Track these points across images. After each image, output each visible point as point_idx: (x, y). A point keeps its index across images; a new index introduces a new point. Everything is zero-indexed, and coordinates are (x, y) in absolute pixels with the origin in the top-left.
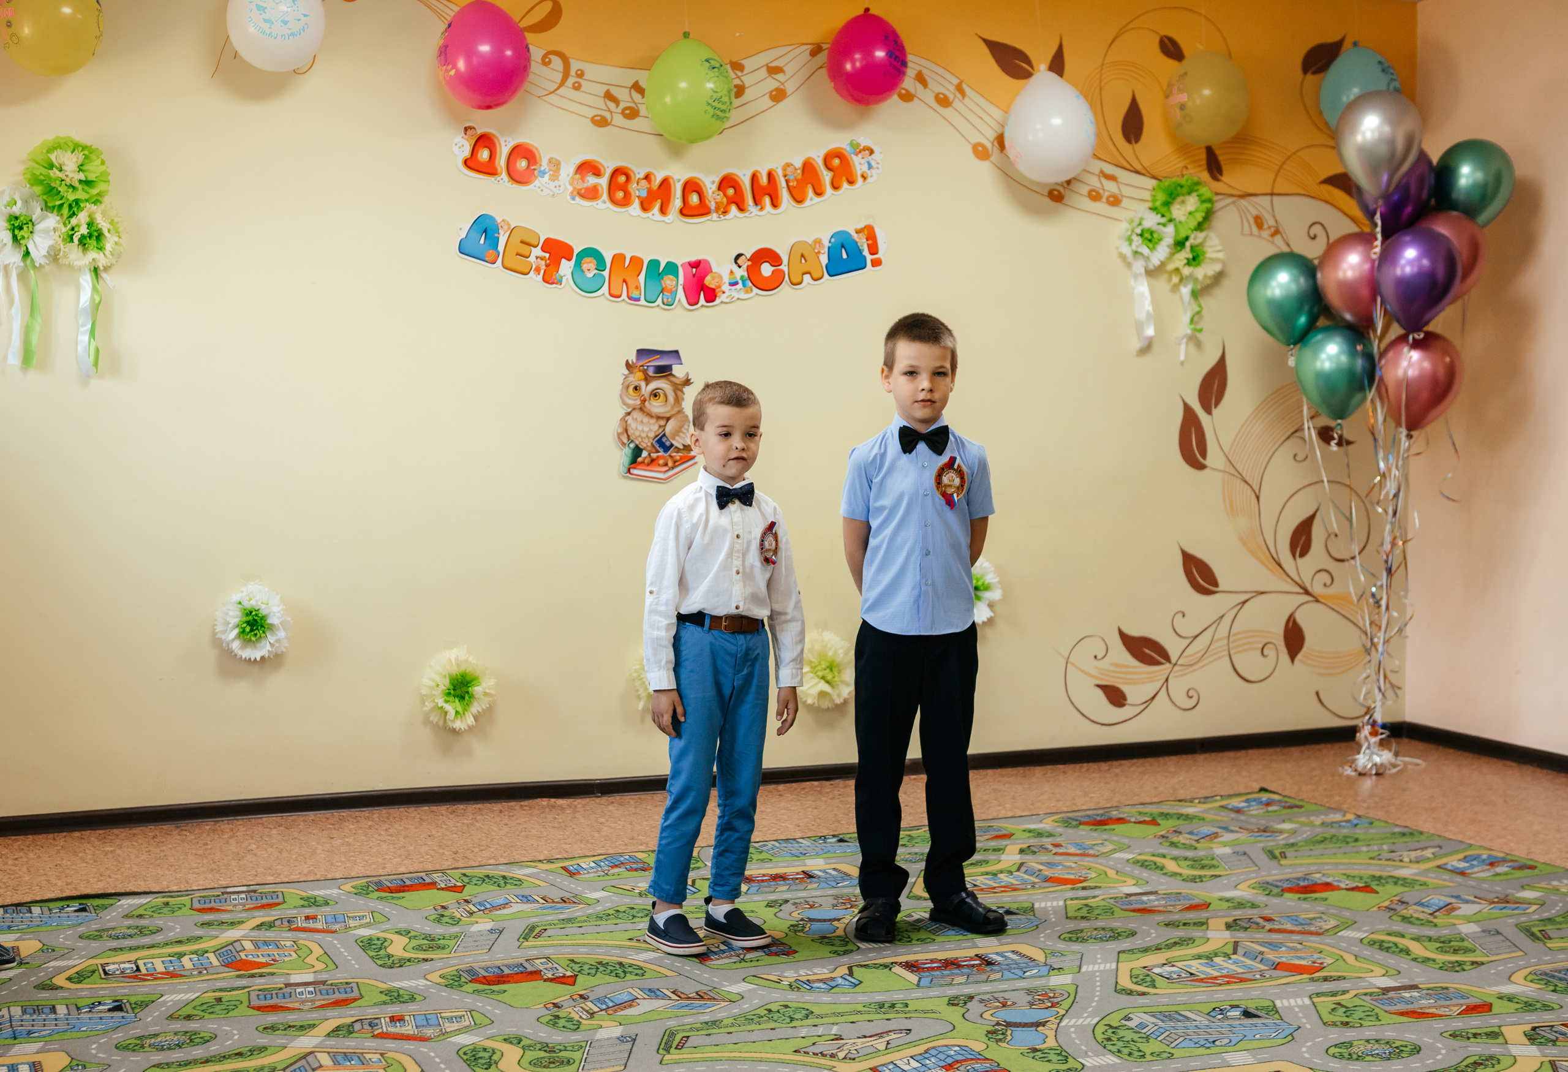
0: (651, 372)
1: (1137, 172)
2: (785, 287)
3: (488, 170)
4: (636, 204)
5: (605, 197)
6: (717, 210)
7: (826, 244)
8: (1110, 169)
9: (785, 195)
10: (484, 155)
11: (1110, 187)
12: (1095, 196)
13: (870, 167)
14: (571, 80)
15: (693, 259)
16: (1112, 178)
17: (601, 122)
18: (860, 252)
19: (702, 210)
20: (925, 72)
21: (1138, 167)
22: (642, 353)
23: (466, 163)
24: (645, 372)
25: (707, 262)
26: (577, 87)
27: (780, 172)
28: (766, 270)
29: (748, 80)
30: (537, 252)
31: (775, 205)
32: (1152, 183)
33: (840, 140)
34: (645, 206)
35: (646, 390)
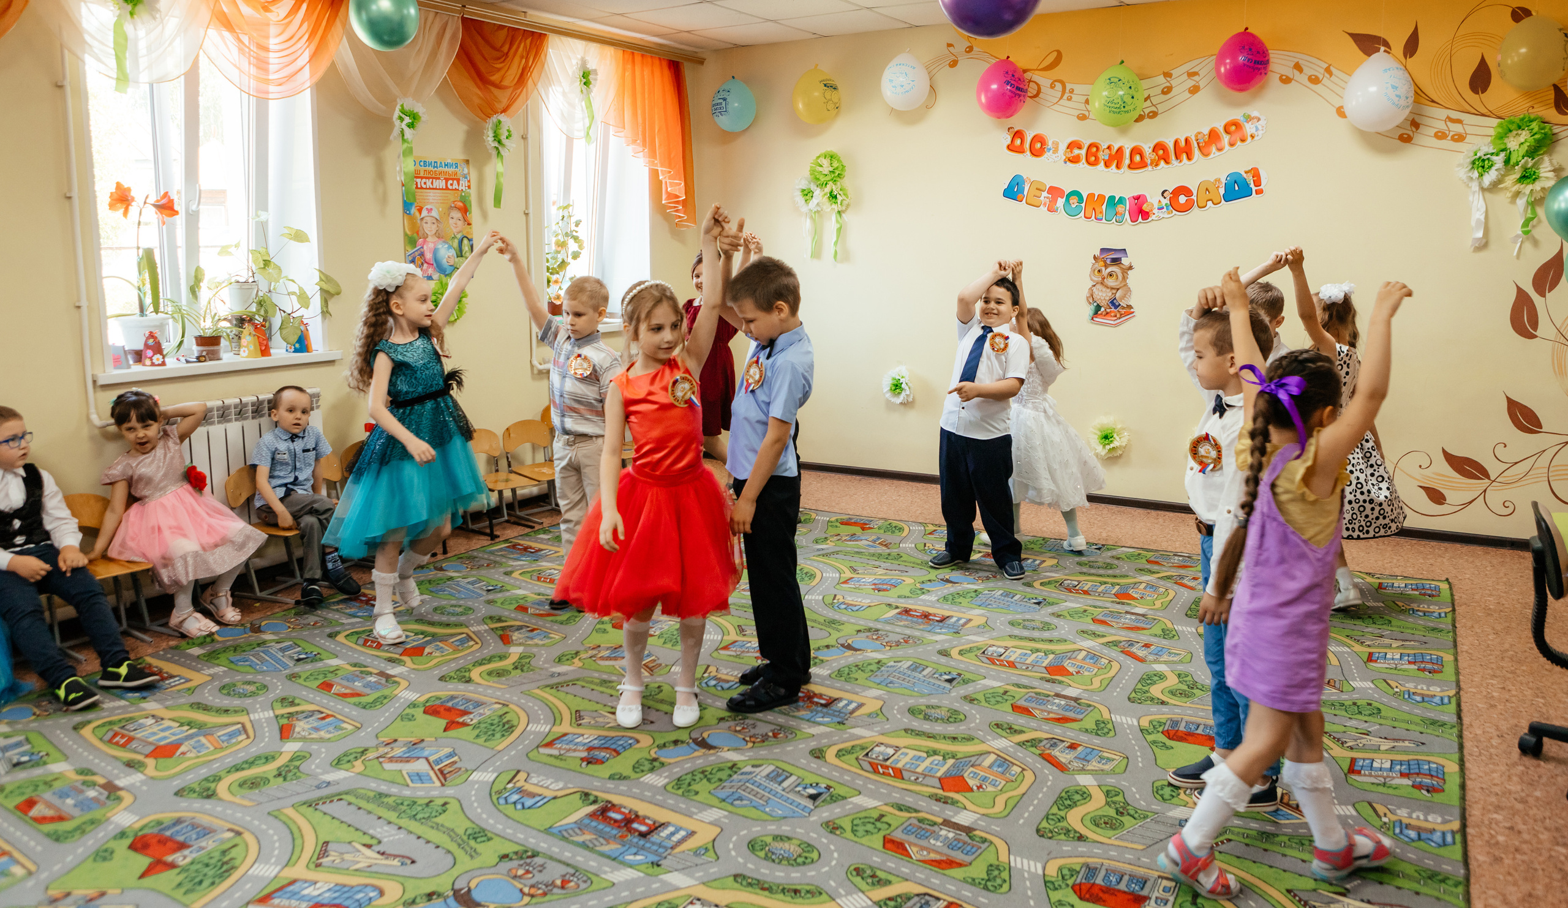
0: (1108, 262)
1: (1483, 115)
2: (1195, 209)
3: (1020, 150)
4: (1102, 163)
5: (1084, 160)
6: (1151, 164)
7: (1224, 181)
8: (1455, 115)
9: (1196, 152)
10: (1018, 142)
11: (1456, 128)
12: (1440, 136)
13: (1257, 129)
14: (1066, 96)
15: (1136, 194)
16: (1459, 121)
17: (1082, 117)
18: (1248, 185)
19: (1143, 165)
20: (1301, 62)
21: (1484, 111)
22: (1103, 250)
23: (1008, 147)
24: (1105, 262)
25: (1144, 196)
26: (1069, 99)
27: (1193, 138)
28: (1182, 199)
29: (1174, 83)
30: (1045, 194)
31: (1189, 158)
32: (1495, 122)
33: (1236, 114)
34: (1107, 165)
35: (1105, 272)
